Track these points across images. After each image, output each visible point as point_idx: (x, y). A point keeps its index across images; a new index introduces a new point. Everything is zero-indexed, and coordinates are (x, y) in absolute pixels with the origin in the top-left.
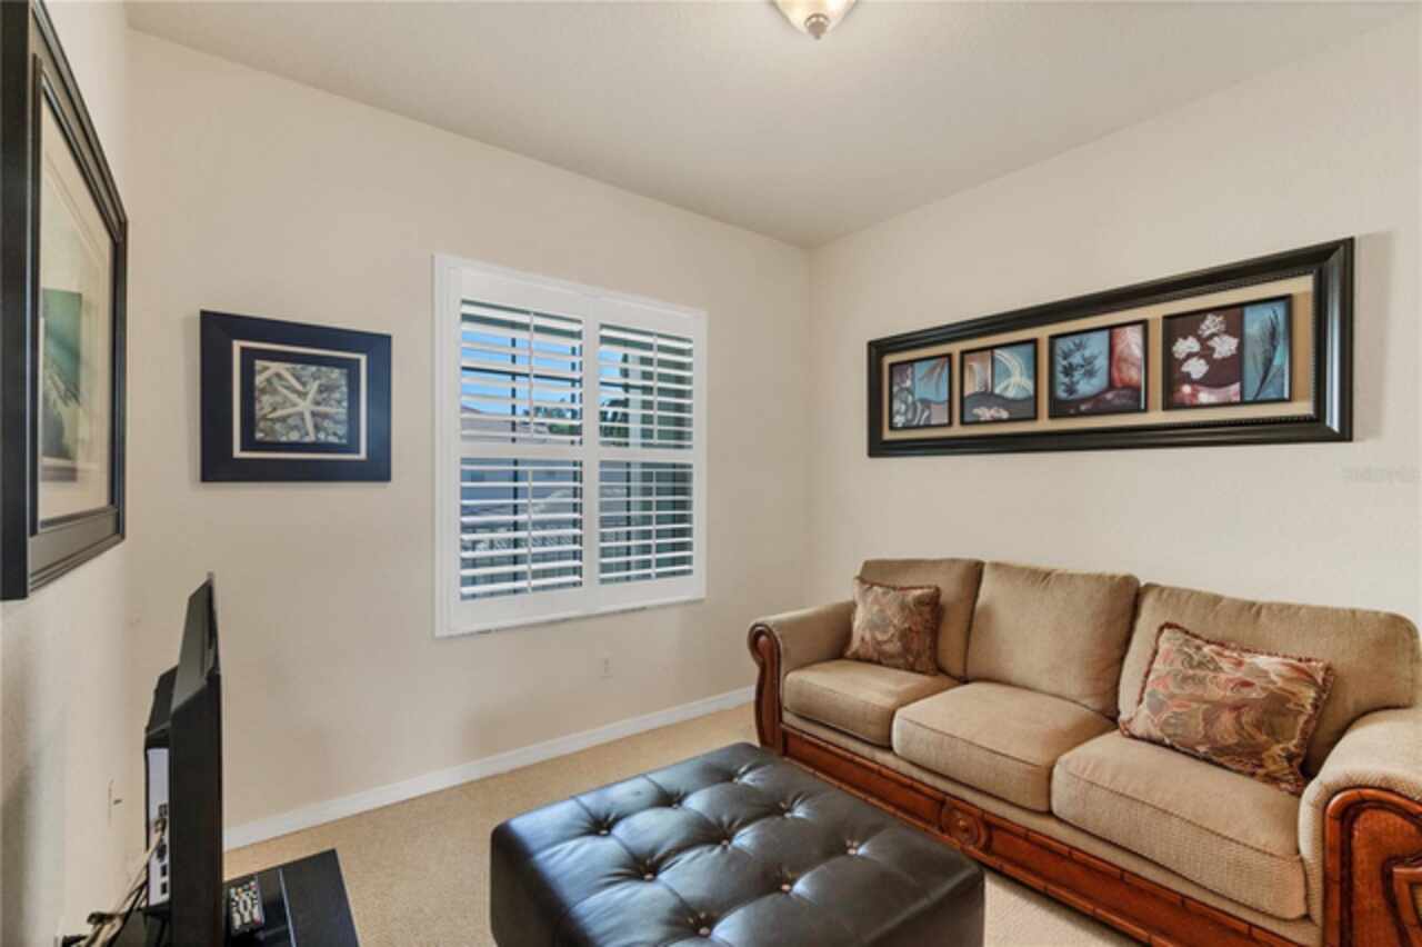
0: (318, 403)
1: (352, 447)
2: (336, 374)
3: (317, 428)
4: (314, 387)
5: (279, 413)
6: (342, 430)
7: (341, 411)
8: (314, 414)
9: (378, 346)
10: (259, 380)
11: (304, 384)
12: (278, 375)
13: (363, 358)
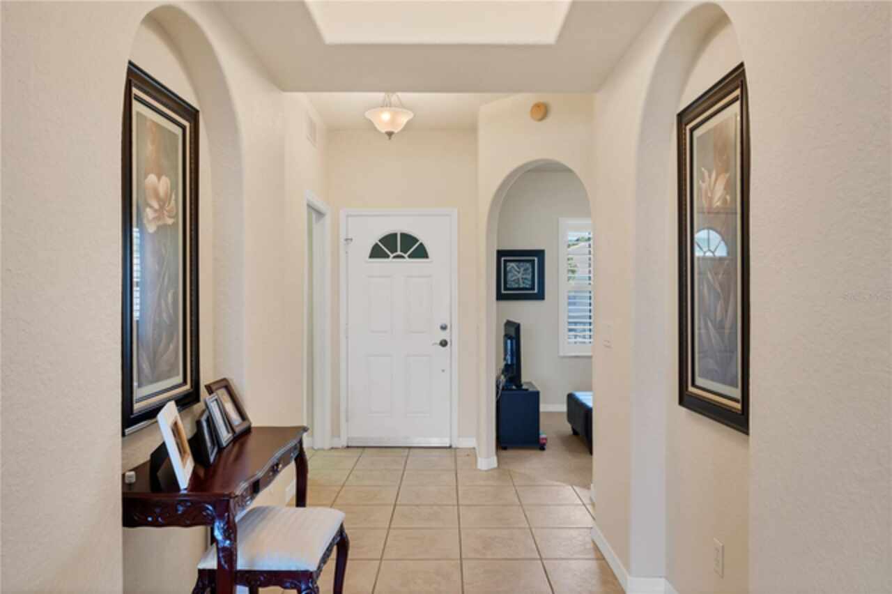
0: (523, 274)
1: (533, 288)
2: (528, 265)
3: (524, 283)
4: (522, 269)
5: (513, 278)
6: (530, 283)
7: (529, 277)
8: (522, 278)
9: (540, 254)
10: (508, 269)
11: (519, 268)
12: (513, 267)
13: (536, 259)
